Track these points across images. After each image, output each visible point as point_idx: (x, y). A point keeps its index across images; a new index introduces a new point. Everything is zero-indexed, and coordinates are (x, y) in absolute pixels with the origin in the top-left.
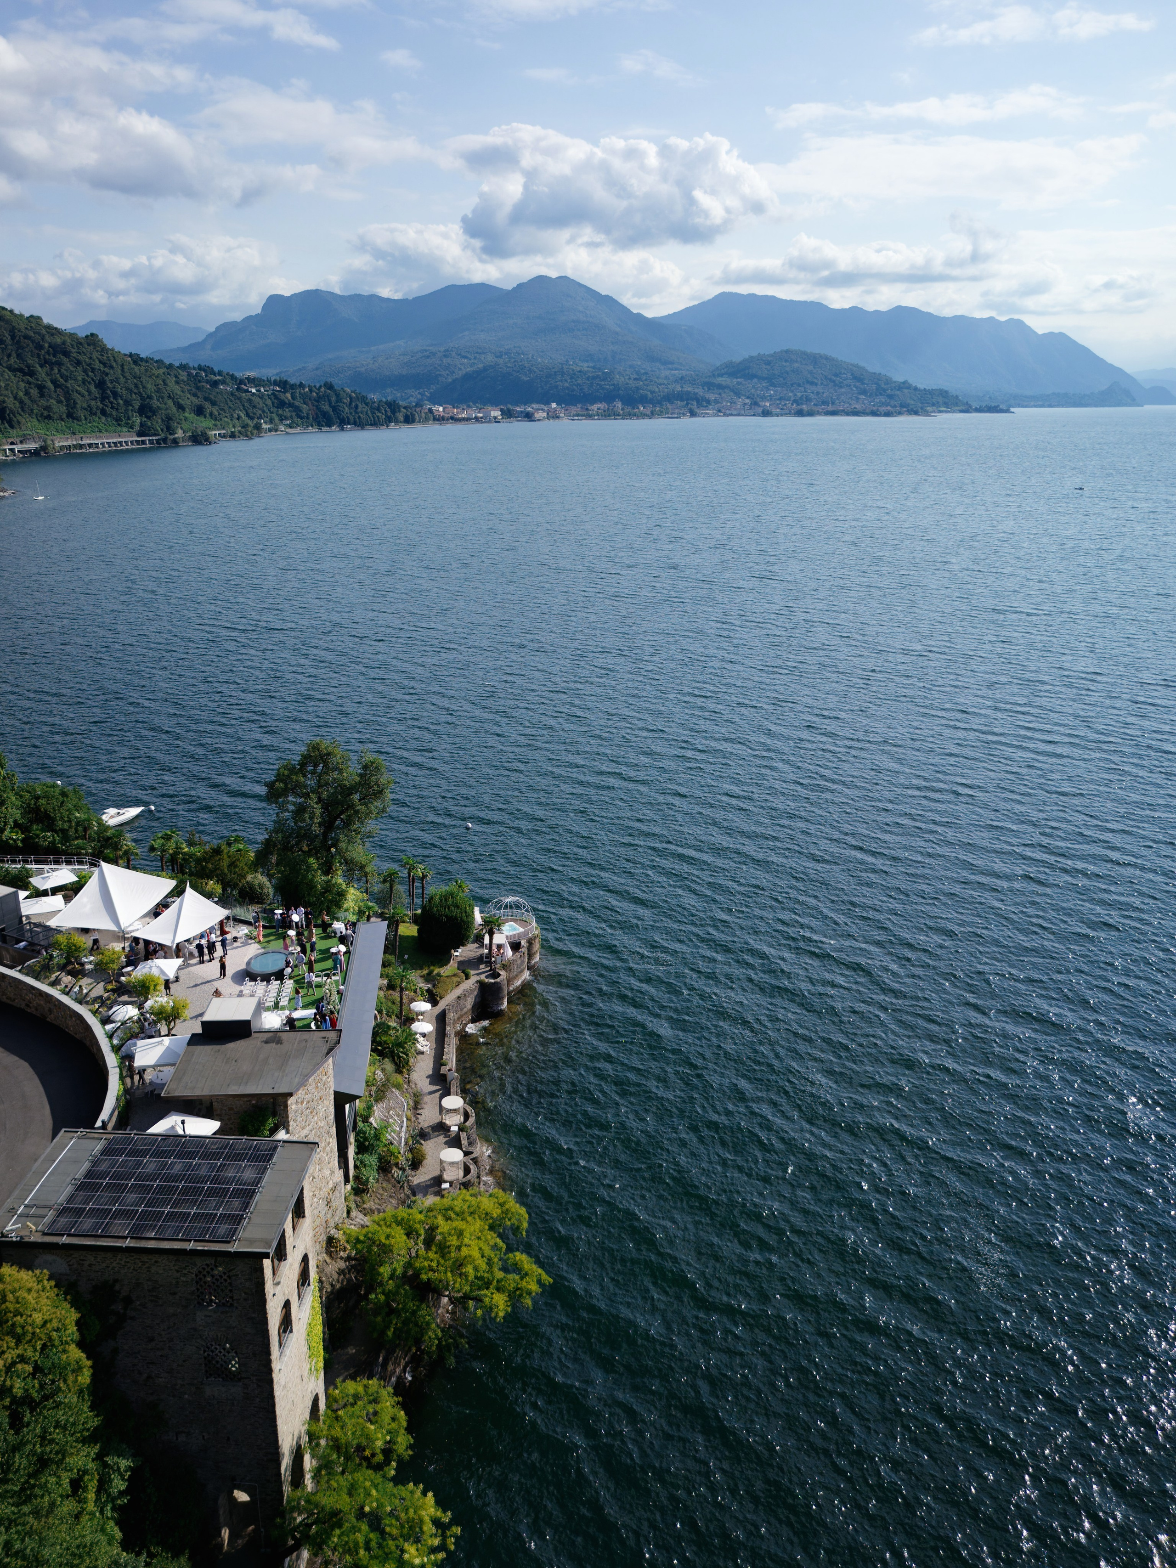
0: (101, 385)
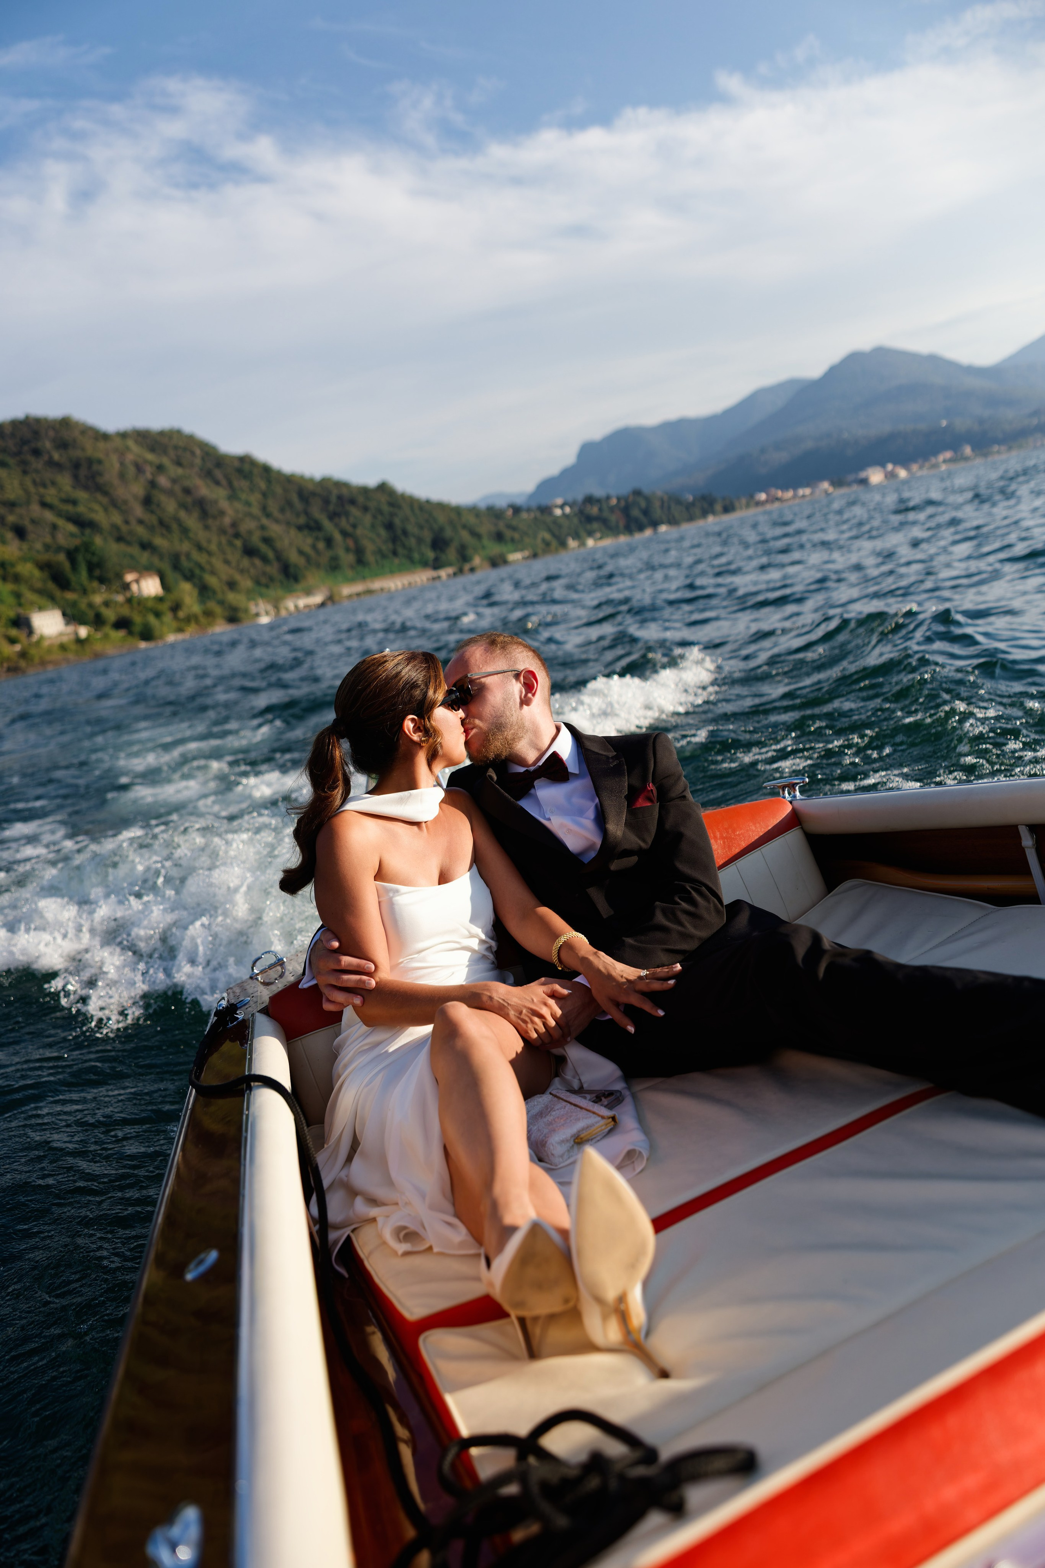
0: (389, 526)
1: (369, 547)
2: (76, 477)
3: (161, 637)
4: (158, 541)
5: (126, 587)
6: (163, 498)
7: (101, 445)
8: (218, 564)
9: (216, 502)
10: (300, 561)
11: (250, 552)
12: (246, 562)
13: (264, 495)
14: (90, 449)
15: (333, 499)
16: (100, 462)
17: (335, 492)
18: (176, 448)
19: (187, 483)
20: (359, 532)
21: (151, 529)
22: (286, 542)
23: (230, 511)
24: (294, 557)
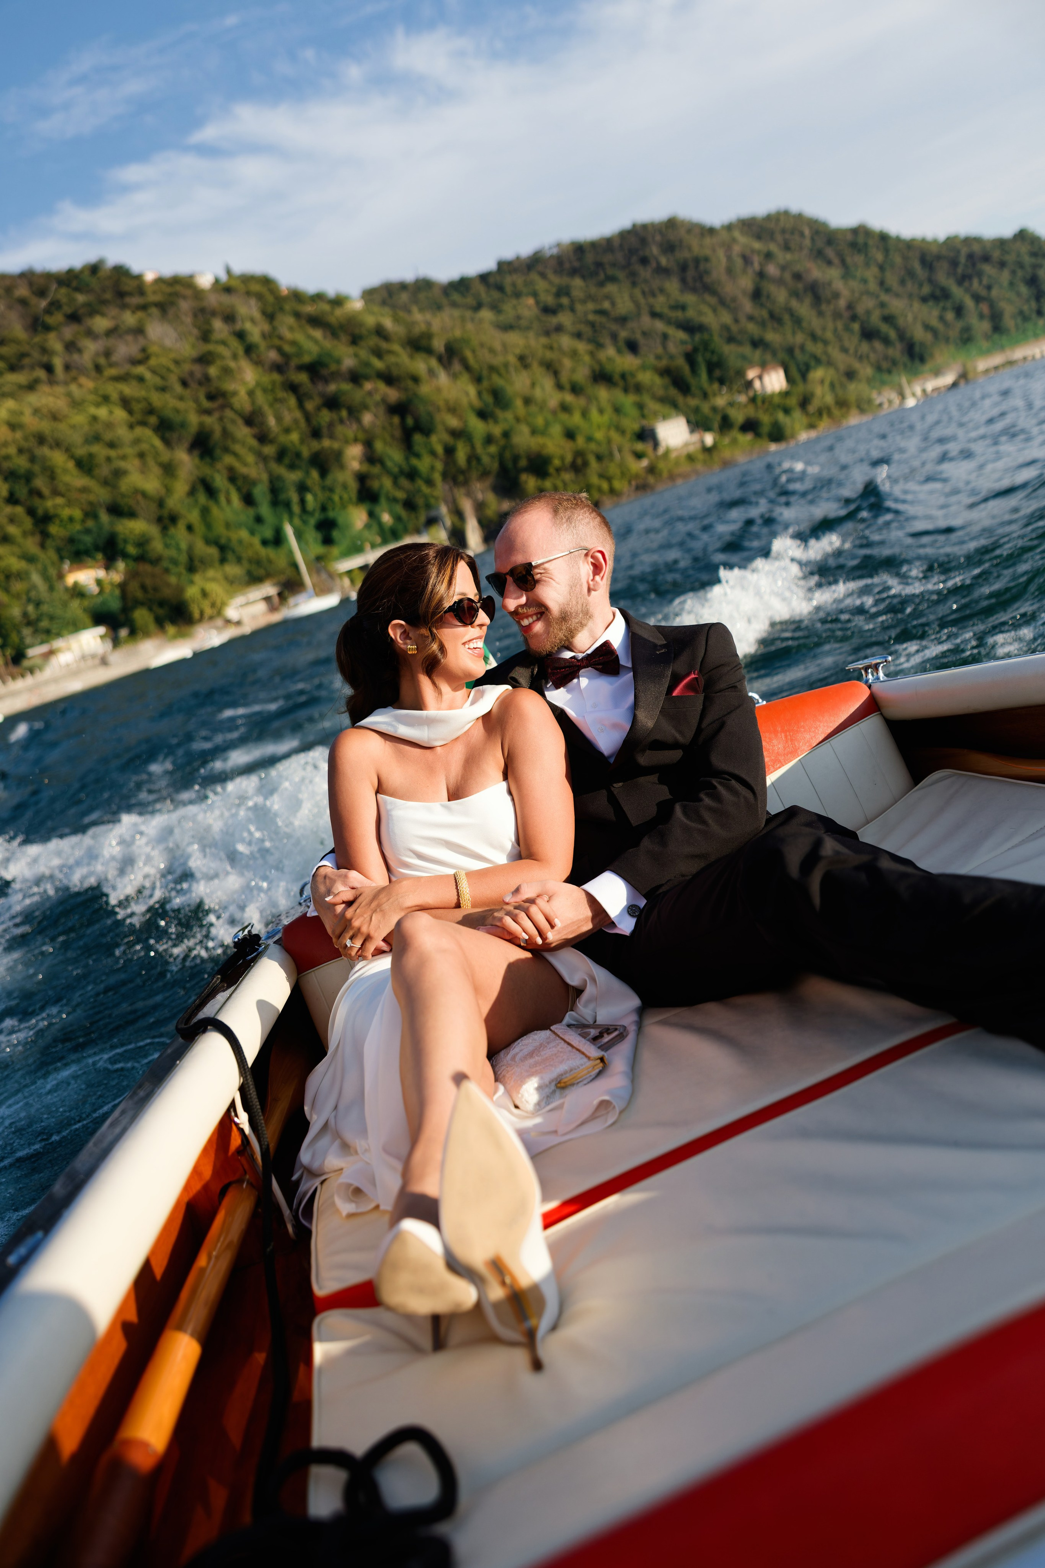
1: (1008, 310)
2: (683, 281)
3: (793, 436)
4: (771, 336)
5: (749, 384)
6: (772, 289)
7: (708, 241)
8: (835, 353)
9: (830, 284)
10: (928, 337)
11: (868, 334)
12: (865, 347)
13: (882, 268)
14: (696, 247)
15: (963, 259)
16: (707, 259)
17: (964, 251)
18: (783, 231)
19: (798, 268)
20: (994, 293)
21: (763, 324)
22: (910, 318)
23: (845, 293)
24: (919, 334)
